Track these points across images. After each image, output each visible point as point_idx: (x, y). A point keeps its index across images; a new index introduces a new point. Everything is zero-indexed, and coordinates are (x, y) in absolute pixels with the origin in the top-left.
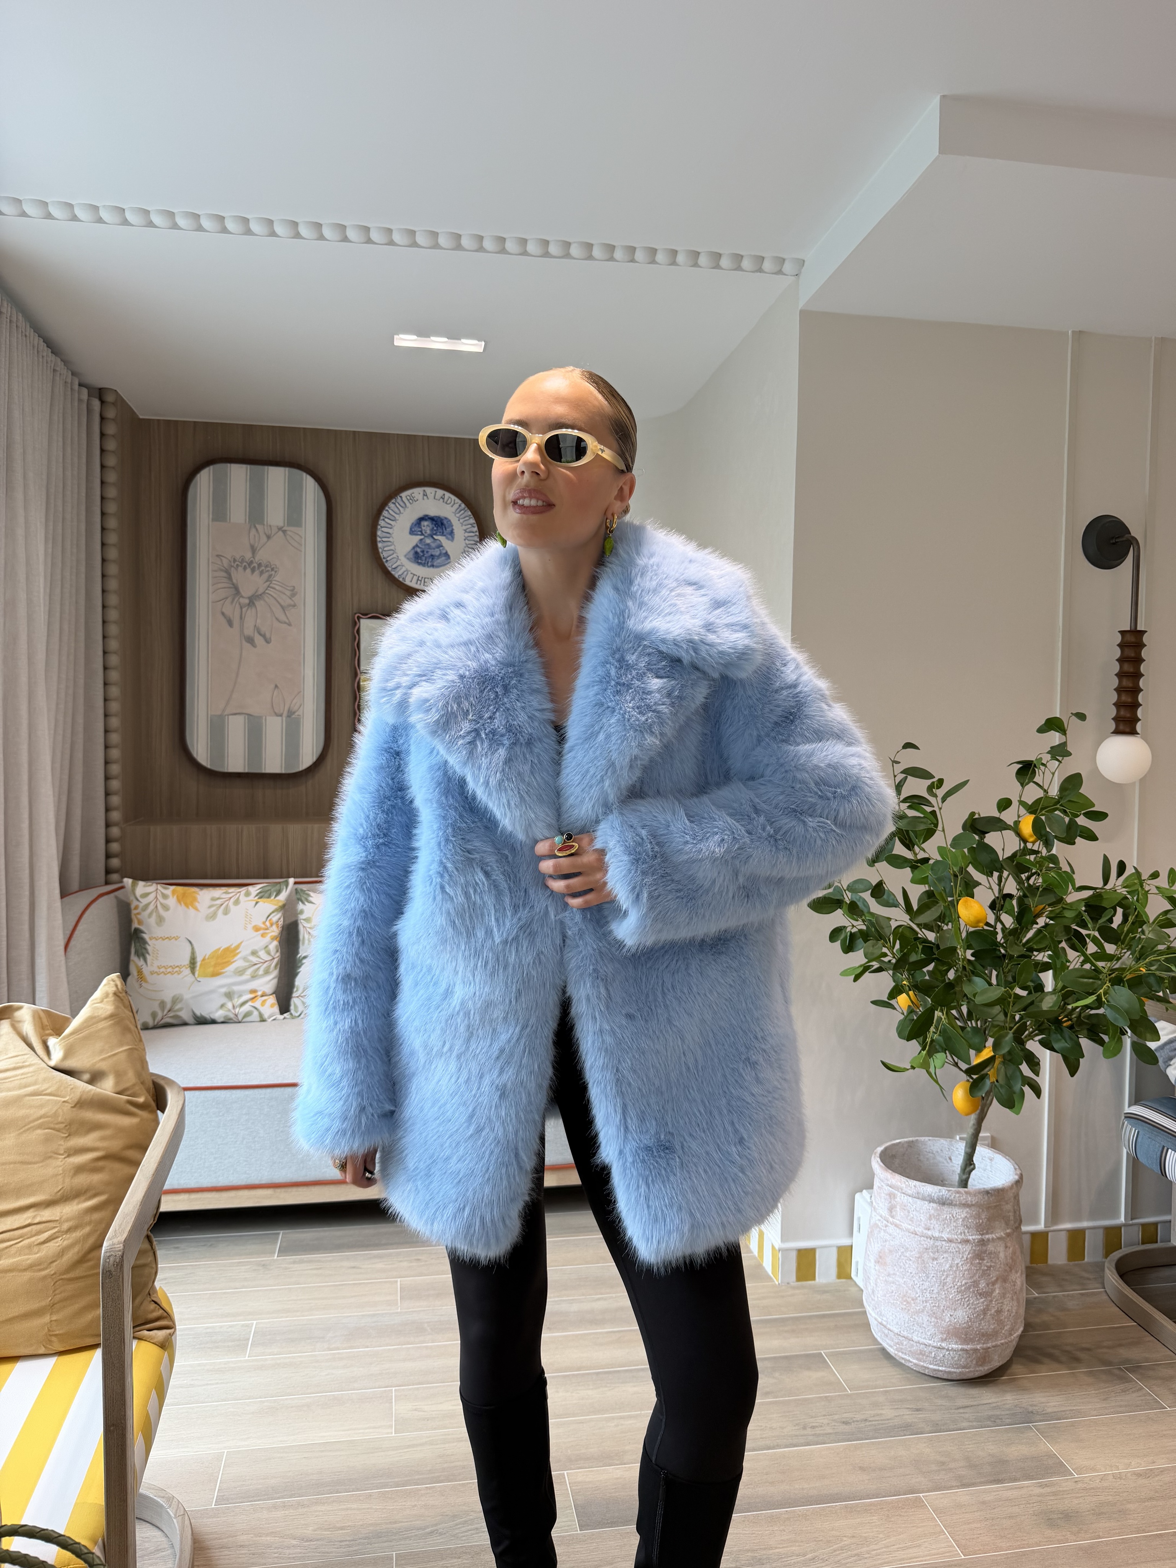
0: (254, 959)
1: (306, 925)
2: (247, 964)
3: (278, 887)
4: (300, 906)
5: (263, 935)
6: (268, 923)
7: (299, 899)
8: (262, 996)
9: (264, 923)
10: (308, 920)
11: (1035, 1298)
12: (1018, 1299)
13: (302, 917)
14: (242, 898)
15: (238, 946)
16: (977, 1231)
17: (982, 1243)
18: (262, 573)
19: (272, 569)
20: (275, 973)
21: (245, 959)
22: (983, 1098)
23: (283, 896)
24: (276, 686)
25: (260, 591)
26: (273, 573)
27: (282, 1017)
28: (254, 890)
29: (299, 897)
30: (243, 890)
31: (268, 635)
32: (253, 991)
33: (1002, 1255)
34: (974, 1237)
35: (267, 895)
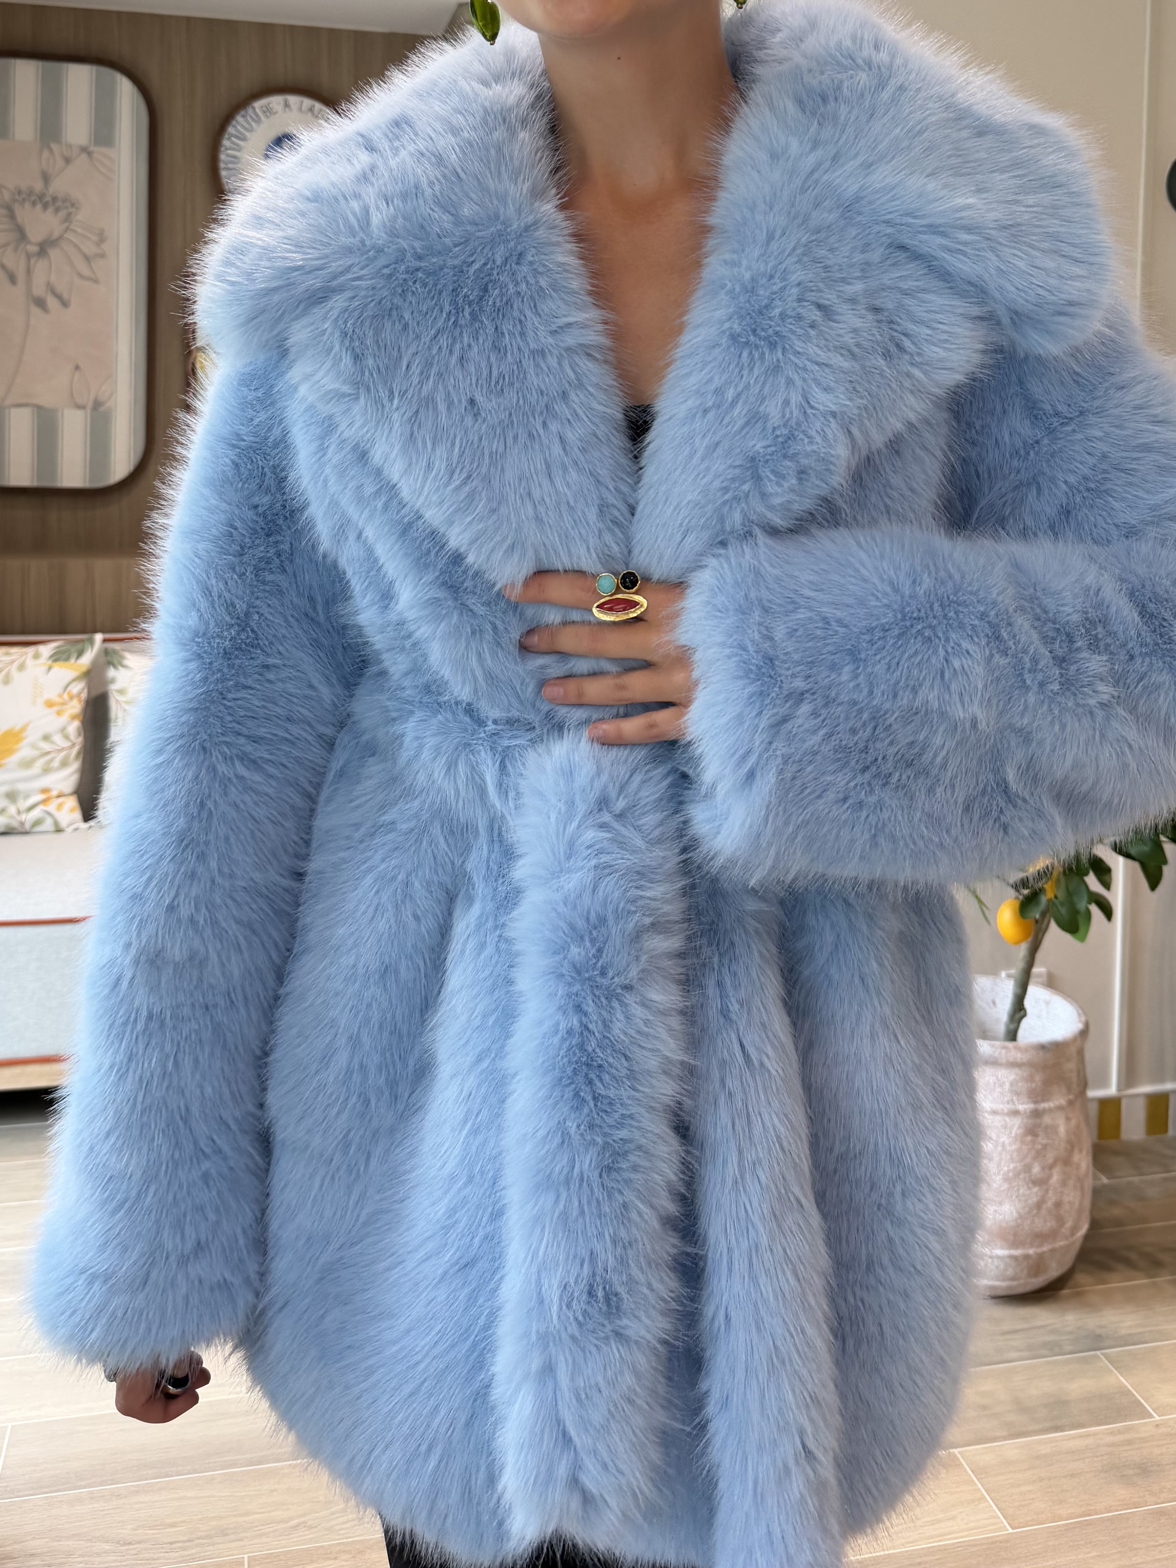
0: (46, 746)
1: (120, 698)
2: (36, 753)
3: (80, 646)
4: (111, 673)
5: (59, 713)
6: (66, 696)
7: (110, 663)
8: (59, 796)
9: (60, 696)
10: (121, 692)
11: (1104, 1186)
12: (1082, 1189)
13: (113, 687)
14: (30, 662)
15: (24, 729)
16: (1030, 1097)
17: (1036, 1114)
18: (57, 210)
19: (73, 205)
20: (75, 766)
21: (34, 746)
22: (1037, 921)
23: (87, 659)
24: (77, 368)
25: (56, 234)
26: (73, 210)
27: (86, 825)
28: (46, 650)
29: (109, 659)
30: (31, 650)
31: (65, 296)
32: (45, 791)
33: (1062, 1130)
34: (1025, 1106)
35: (64, 657)
